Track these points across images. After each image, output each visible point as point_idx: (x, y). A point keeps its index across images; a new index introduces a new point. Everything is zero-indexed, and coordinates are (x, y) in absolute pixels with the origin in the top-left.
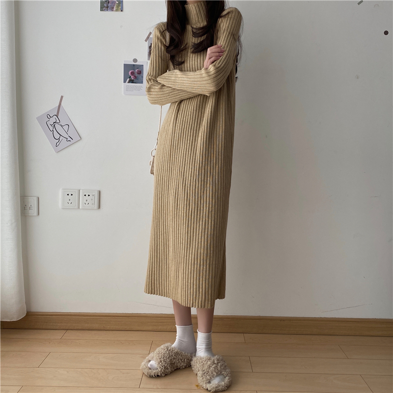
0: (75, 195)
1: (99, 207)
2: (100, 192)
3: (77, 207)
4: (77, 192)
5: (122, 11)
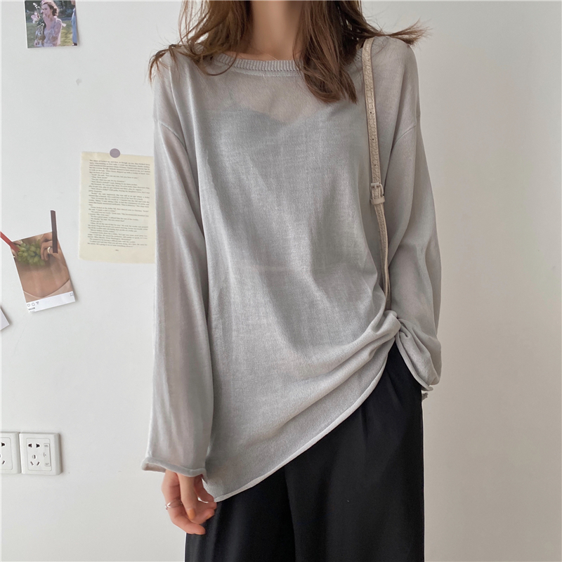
0: (11, 445)
1: (61, 469)
2: (59, 438)
3: (15, 470)
4: (12, 436)
5: (76, 44)
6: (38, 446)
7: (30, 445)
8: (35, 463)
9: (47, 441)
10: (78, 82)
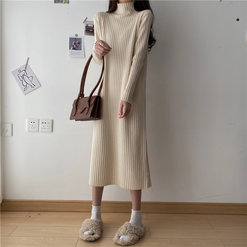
0: (37, 123)
1: (52, 131)
3: (37, 131)
4: (37, 120)
5: (68, 3)
6: (45, 123)
7: (43, 123)
8: (44, 128)
9: (49, 122)
10: (68, 13)
